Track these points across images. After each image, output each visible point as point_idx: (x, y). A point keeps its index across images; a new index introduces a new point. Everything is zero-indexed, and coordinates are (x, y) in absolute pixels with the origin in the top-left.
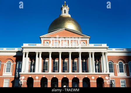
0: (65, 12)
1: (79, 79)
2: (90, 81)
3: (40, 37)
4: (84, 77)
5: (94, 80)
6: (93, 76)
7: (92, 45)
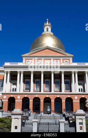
0: (47, 30)
1: (62, 99)
2: (73, 101)
3: (22, 56)
4: (67, 97)
5: (77, 100)
6: (76, 96)
7: (75, 64)
